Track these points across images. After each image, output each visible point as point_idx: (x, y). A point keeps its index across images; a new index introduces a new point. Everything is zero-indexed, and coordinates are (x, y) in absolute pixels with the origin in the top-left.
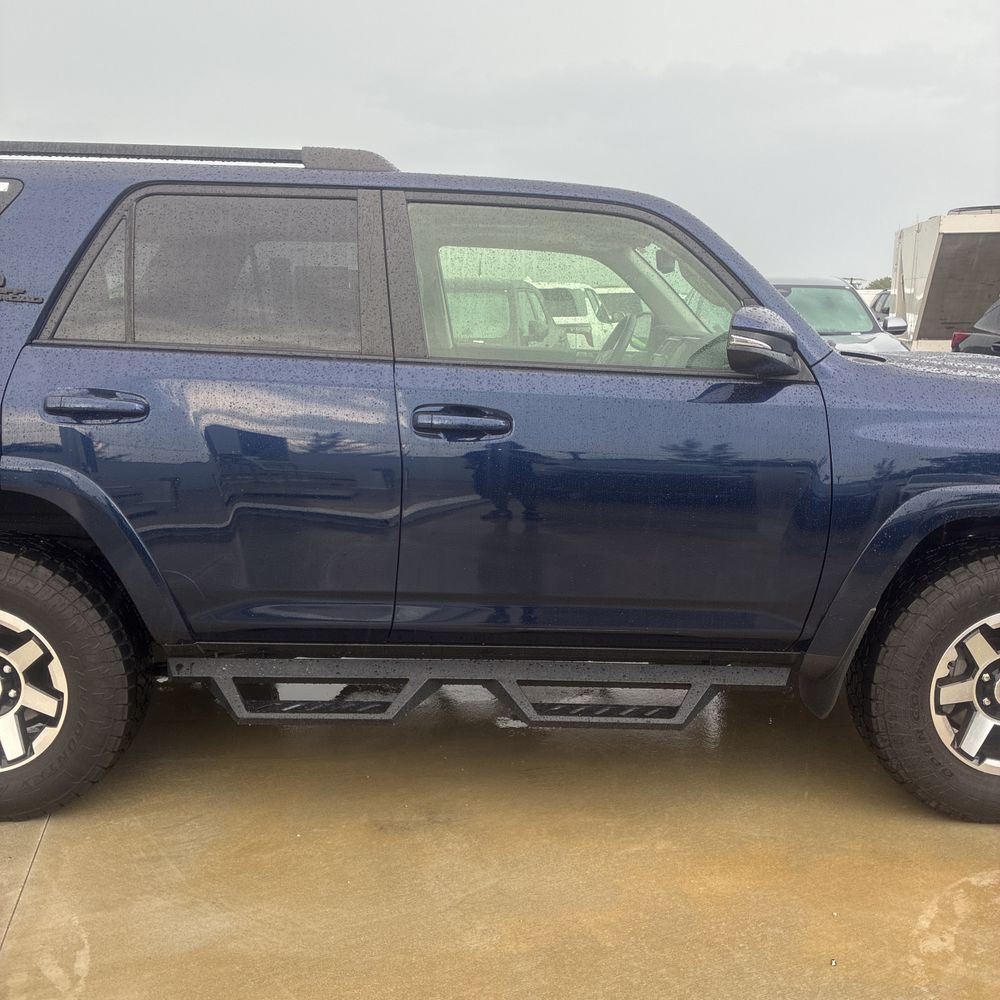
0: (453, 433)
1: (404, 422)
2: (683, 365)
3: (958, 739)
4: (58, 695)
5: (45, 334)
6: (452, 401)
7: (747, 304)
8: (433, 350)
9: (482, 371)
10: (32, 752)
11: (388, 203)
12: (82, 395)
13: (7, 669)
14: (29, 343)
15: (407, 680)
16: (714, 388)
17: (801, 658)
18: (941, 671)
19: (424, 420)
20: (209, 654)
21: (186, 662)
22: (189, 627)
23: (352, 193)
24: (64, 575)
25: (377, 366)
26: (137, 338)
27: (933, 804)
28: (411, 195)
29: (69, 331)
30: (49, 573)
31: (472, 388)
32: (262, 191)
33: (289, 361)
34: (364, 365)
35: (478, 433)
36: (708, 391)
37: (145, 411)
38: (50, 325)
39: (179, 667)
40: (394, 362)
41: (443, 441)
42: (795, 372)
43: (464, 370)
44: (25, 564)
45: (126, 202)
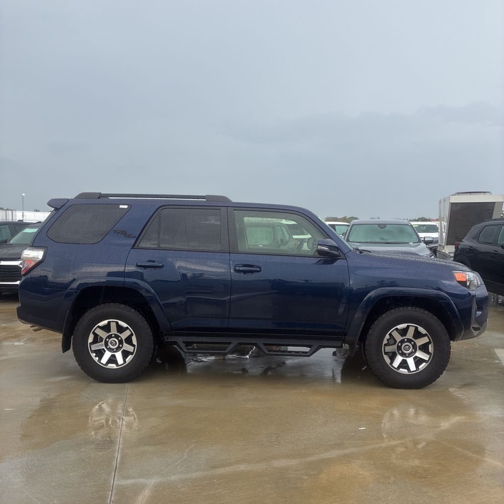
0: (245, 272)
1: (232, 271)
2: (312, 254)
3: (391, 363)
4: (134, 346)
5: (136, 245)
6: (245, 263)
7: (327, 238)
8: (240, 249)
9: (253, 255)
10: (126, 362)
11: (229, 210)
12: (146, 262)
13: (120, 338)
14: (132, 248)
15: (231, 343)
16: (320, 260)
17: (345, 338)
18: (385, 342)
19: (237, 268)
20: (176, 335)
21: (169, 337)
22: (171, 326)
23: (219, 208)
24: (138, 311)
25: (225, 254)
26: (161, 246)
27: (385, 382)
28: (235, 208)
29: (142, 245)
30: (134, 311)
31: (250, 260)
32: (195, 207)
33: (202, 253)
34: (222, 254)
35: (252, 272)
36: (318, 261)
37: (162, 267)
38: (137, 243)
39: (168, 339)
40: (230, 253)
41: (242, 274)
42: (340, 256)
43: (249, 255)
44: (128, 308)
45: (158, 211)
